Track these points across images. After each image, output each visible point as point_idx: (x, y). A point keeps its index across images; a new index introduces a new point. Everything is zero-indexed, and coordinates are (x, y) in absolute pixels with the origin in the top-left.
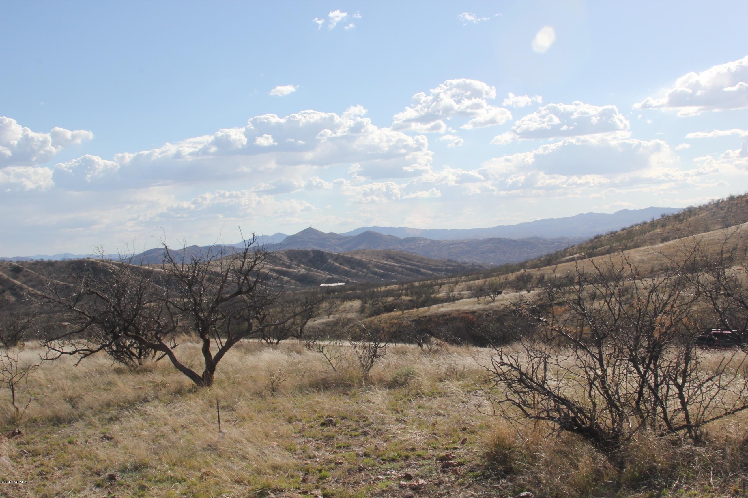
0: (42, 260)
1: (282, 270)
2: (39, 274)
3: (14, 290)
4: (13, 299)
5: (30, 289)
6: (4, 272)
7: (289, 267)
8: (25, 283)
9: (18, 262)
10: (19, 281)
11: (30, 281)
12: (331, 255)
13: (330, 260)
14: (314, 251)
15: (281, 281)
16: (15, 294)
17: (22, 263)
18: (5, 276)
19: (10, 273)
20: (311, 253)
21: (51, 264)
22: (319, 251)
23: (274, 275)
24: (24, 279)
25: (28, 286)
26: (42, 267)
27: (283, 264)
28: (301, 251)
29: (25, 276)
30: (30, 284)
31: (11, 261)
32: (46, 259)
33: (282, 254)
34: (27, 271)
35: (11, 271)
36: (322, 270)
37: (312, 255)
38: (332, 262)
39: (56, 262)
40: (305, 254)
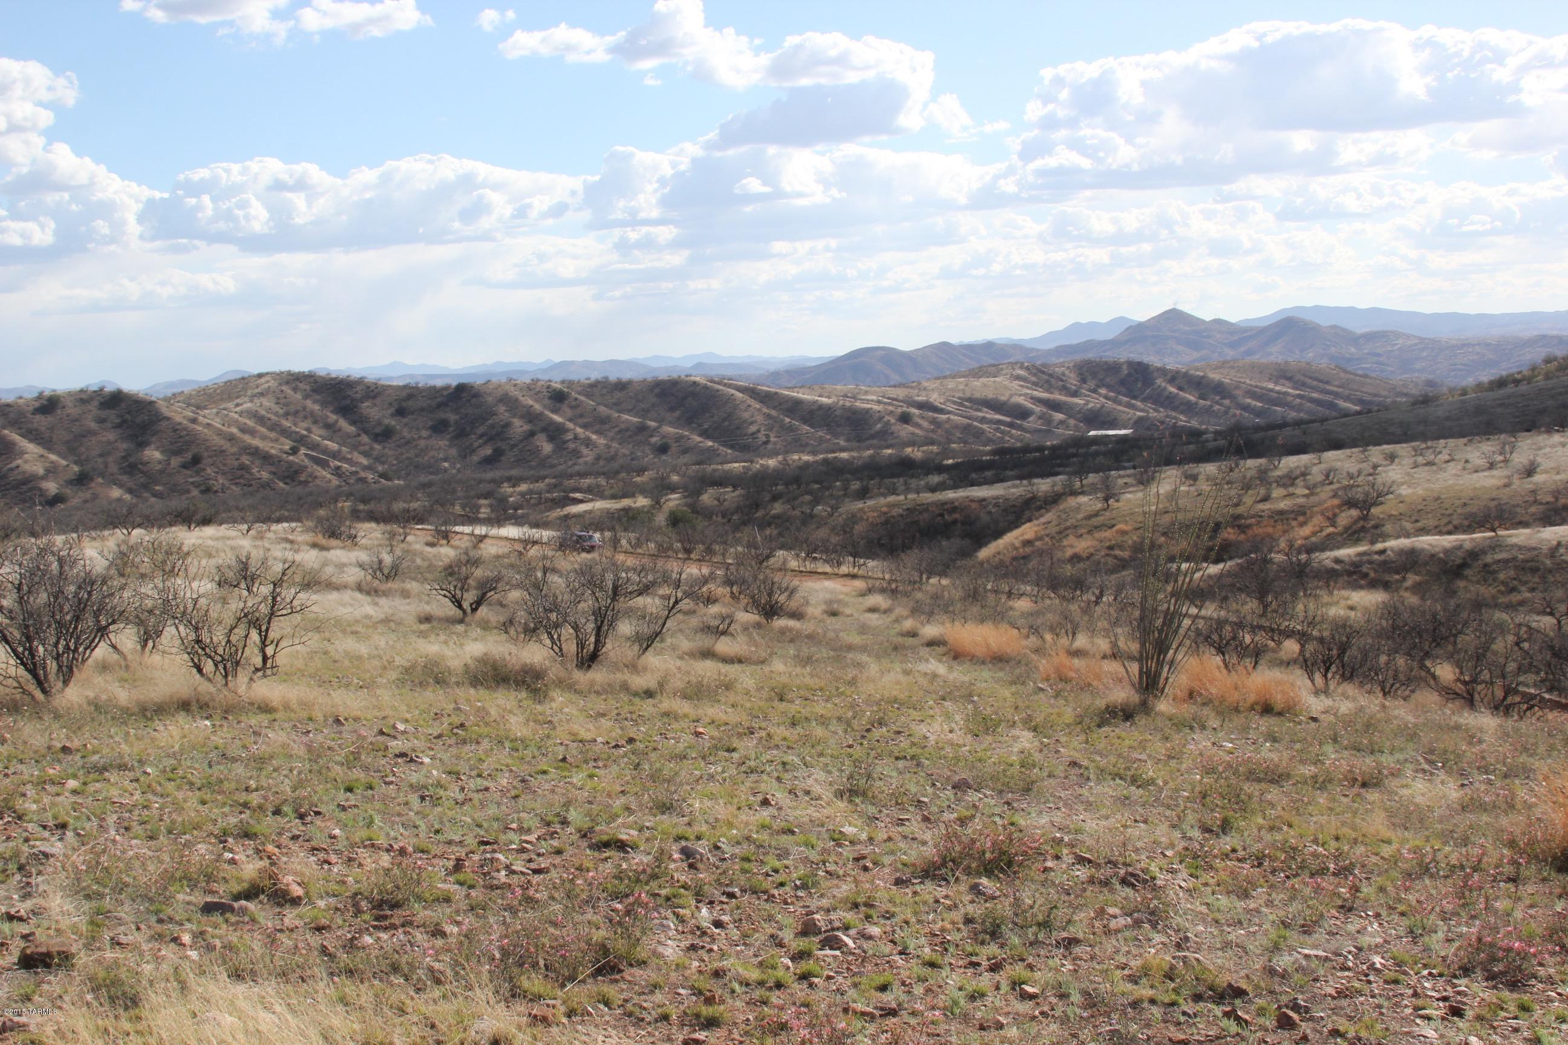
0: (606, 378)
1: (1054, 400)
2: (598, 404)
3: (555, 433)
4: (547, 448)
5: (579, 430)
6: (536, 401)
7: (1075, 394)
8: (570, 420)
9: (563, 382)
10: (561, 416)
11: (581, 416)
12: (1163, 371)
13: (1158, 381)
14: (1130, 364)
15: (1049, 421)
16: (551, 439)
17: (570, 384)
18: (538, 407)
19: (547, 402)
20: (1125, 367)
21: (621, 386)
22: (1140, 364)
23: (1038, 409)
24: (569, 413)
25: (575, 424)
26: (604, 391)
27: (1064, 389)
28: (1106, 363)
29: (572, 407)
30: (580, 421)
31: (550, 381)
32: (613, 378)
33: (1068, 368)
34: (576, 399)
35: (550, 398)
36: (1144, 400)
37: (1125, 370)
38: (1164, 384)
39: (630, 383)
40: (1112, 368)
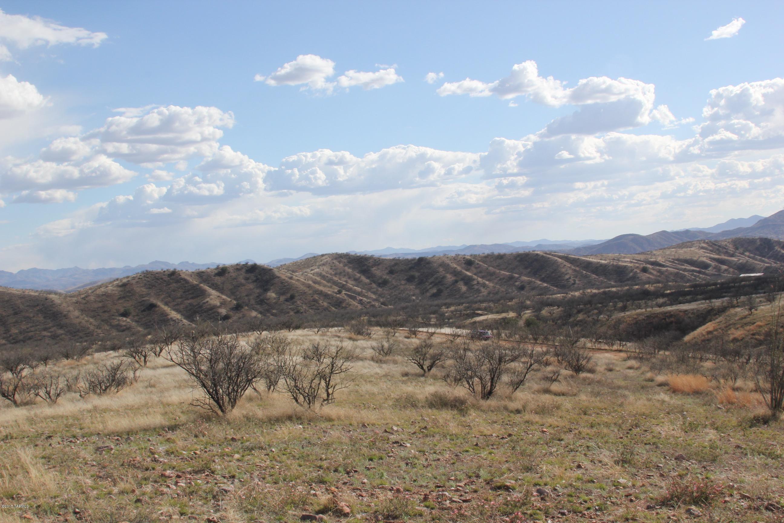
0: (493, 253)
1: (722, 259)
2: (489, 266)
3: (468, 281)
4: (464, 288)
5: (480, 279)
6: (458, 265)
7: (732, 256)
8: (475, 274)
9: (471, 255)
10: (470, 272)
11: (481, 272)
12: (778, 243)
13: (776, 248)
14: (761, 239)
15: (719, 270)
16: (466, 284)
17: (475, 256)
18: (459, 268)
19: (464, 265)
20: (758, 241)
21: (500, 257)
22: (766, 239)
23: (713, 264)
24: (475, 271)
25: (478, 276)
26: (492, 260)
27: (727, 253)
28: (748, 239)
29: (476, 268)
30: (480, 275)
31: (465, 255)
32: (496, 252)
33: (728, 242)
34: (478, 264)
35: (465, 263)
36: (769, 258)
37: (758, 243)
38: (779, 249)
39: (505, 255)
40: (752, 241)
